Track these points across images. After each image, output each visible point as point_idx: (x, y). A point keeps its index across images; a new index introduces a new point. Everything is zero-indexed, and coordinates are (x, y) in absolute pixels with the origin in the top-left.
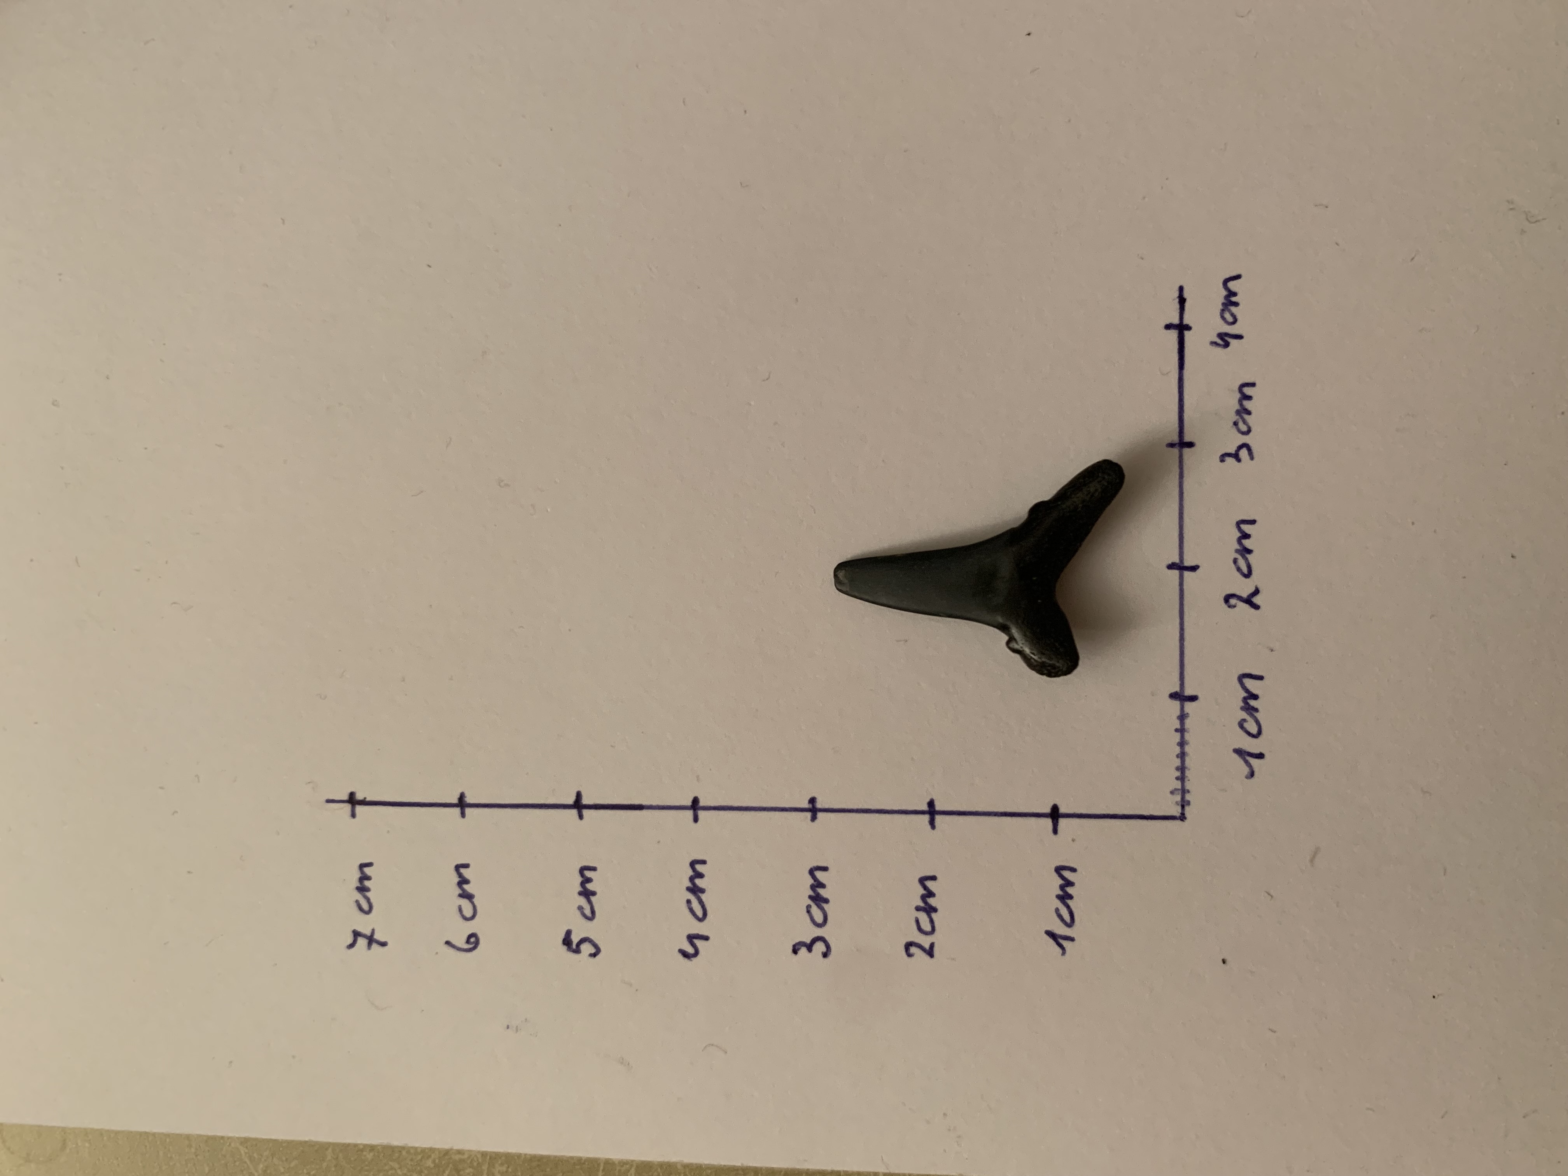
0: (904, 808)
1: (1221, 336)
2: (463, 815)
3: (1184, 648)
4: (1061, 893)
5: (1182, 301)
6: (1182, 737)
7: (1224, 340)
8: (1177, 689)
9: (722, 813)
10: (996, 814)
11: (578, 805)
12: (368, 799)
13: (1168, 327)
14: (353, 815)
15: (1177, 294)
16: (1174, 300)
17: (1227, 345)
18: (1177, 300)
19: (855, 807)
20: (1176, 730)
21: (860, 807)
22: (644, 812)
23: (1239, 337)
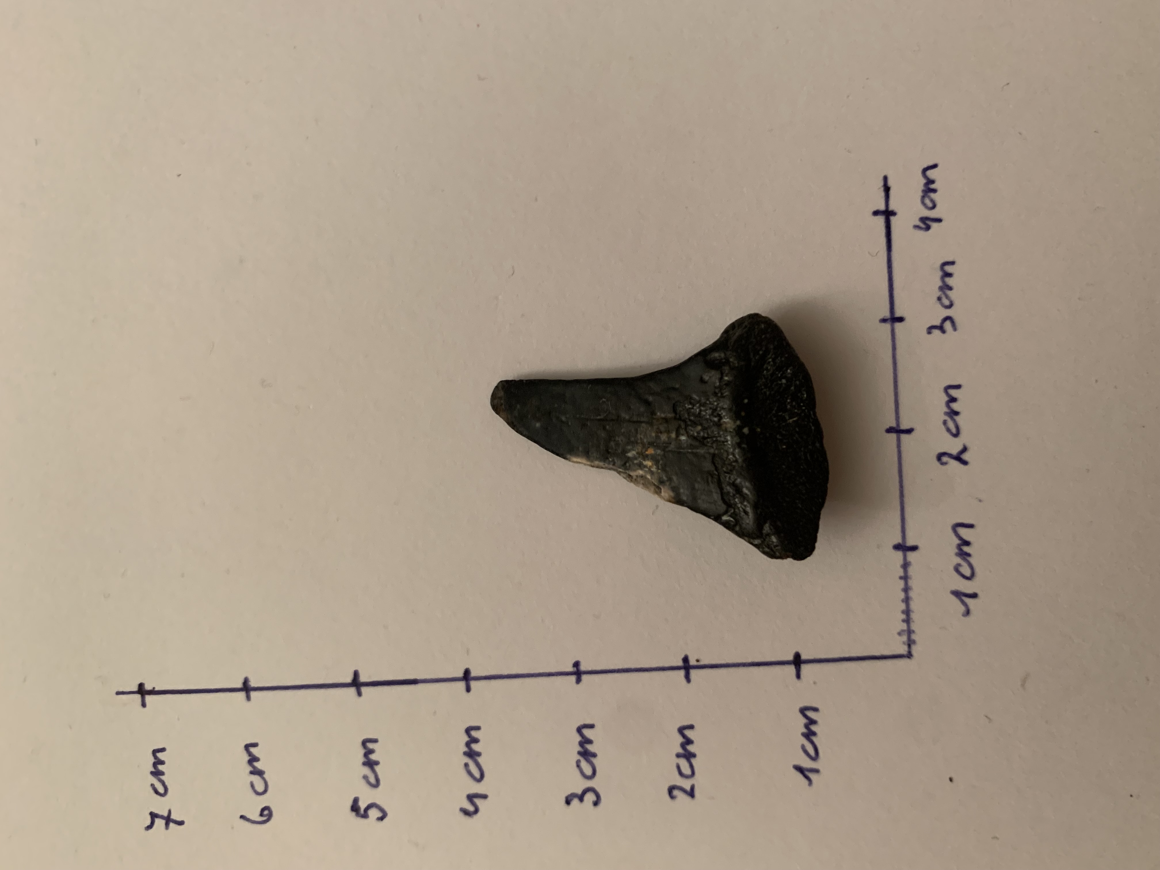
0: (661, 665)
1: (923, 220)
2: (248, 698)
3: (904, 504)
4: (804, 730)
5: (887, 189)
6: (906, 583)
7: (926, 224)
8: (898, 540)
9: (493, 682)
10: (744, 665)
11: (356, 683)
12: (156, 689)
13: (876, 213)
14: (144, 705)
15: (882, 183)
16: (879, 188)
17: (928, 228)
18: (882, 189)
19: (616, 667)
20: (901, 578)
21: (620, 667)
22: (420, 686)
23: (939, 220)
